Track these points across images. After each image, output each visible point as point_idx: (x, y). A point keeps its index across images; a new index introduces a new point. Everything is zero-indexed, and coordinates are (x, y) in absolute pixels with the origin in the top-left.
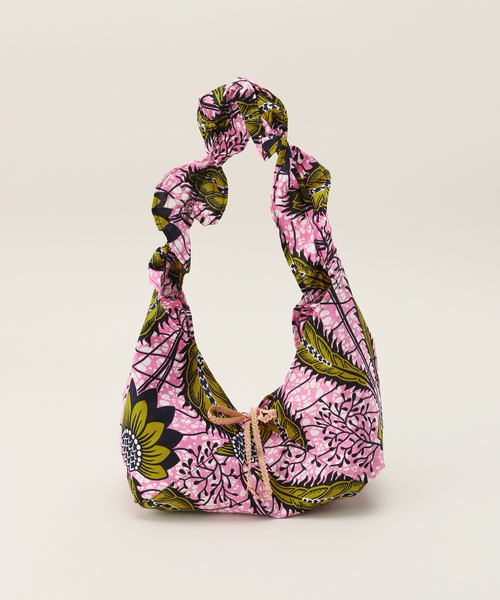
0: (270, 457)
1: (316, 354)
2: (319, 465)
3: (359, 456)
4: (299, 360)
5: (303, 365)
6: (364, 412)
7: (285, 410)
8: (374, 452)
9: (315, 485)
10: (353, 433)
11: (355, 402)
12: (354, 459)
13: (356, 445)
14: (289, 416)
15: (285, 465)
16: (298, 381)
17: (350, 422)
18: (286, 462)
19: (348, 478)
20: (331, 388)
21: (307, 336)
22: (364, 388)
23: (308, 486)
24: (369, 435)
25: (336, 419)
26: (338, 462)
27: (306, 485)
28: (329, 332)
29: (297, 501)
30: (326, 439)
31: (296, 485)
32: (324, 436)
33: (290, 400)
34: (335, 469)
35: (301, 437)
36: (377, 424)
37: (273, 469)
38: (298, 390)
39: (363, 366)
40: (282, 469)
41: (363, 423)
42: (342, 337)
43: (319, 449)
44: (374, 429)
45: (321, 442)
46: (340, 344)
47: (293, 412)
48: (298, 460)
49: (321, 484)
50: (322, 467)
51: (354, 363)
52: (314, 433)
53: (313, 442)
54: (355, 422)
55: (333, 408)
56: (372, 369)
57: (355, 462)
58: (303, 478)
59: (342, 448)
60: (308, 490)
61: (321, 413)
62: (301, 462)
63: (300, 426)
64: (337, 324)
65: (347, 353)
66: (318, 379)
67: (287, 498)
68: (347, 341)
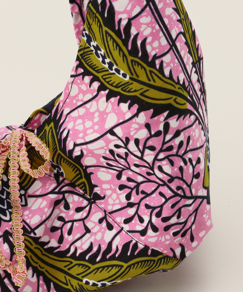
0: (34, 213)
1: (104, 57)
2: (110, 227)
3: (174, 220)
4: (80, 65)
5: (86, 73)
6: (182, 152)
7: (60, 140)
8: (196, 210)
9: (103, 259)
10: (165, 184)
11: (168, 137)
12: (165, 224)
13: (169, 204)
14: (64, 149)
15: (58, 224)
16: (81, 96)
17: (160, 169)
18: (60, 219)
19: (155, 253)
20: (128, 115)
21: (90, 29)
22: (183, 113)
23: (92, 260)
24: (189, 186)
25: (137, 161)
26: (140, 228)
27: (89, 258)
28: (124, 23)
29: (75, 283)
30: (122, 187)
31: (74, 256)
32: (119, 183)
33: (69, 125)
34: (136, 238)
35: (84, 180)
36: (202, 166)
37: (39, 232)
38: (82, 111)
39: (182, 77)
40: (54, 229)
41: (181, 169)
42: (146, 32)
43: (110, 201)
44: (197, 176)
45: (114, 191)
46: (144, 43)
47: (70, 146)
48: (78, 216)
49: (113, 258)
50: (114, 231)
51: (167, 72)
52: (104, 178)
53: (102, 189)
54: (167, 168)
55: (132, 146)
56: (194, 77)
57: (167, 229)
58: (86, 247)
59: (147, 206)
60: (93, 267)
61: (112, 152)
62: (83, 220)
63: (82, 166)
64: (137, 10)
65: (155, 57)
66: (108, 98)
67: (61, 276)
68: (155, 37)
